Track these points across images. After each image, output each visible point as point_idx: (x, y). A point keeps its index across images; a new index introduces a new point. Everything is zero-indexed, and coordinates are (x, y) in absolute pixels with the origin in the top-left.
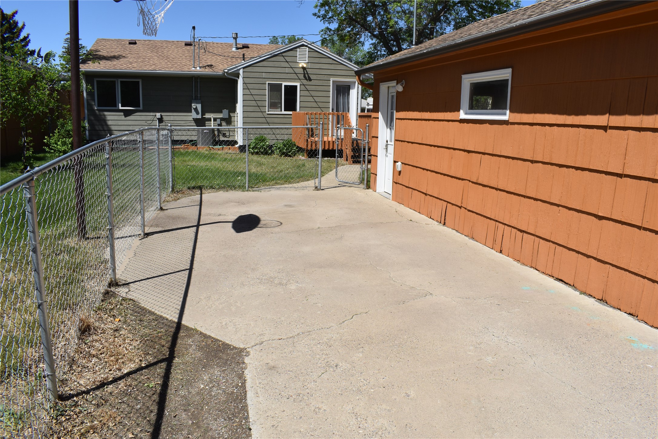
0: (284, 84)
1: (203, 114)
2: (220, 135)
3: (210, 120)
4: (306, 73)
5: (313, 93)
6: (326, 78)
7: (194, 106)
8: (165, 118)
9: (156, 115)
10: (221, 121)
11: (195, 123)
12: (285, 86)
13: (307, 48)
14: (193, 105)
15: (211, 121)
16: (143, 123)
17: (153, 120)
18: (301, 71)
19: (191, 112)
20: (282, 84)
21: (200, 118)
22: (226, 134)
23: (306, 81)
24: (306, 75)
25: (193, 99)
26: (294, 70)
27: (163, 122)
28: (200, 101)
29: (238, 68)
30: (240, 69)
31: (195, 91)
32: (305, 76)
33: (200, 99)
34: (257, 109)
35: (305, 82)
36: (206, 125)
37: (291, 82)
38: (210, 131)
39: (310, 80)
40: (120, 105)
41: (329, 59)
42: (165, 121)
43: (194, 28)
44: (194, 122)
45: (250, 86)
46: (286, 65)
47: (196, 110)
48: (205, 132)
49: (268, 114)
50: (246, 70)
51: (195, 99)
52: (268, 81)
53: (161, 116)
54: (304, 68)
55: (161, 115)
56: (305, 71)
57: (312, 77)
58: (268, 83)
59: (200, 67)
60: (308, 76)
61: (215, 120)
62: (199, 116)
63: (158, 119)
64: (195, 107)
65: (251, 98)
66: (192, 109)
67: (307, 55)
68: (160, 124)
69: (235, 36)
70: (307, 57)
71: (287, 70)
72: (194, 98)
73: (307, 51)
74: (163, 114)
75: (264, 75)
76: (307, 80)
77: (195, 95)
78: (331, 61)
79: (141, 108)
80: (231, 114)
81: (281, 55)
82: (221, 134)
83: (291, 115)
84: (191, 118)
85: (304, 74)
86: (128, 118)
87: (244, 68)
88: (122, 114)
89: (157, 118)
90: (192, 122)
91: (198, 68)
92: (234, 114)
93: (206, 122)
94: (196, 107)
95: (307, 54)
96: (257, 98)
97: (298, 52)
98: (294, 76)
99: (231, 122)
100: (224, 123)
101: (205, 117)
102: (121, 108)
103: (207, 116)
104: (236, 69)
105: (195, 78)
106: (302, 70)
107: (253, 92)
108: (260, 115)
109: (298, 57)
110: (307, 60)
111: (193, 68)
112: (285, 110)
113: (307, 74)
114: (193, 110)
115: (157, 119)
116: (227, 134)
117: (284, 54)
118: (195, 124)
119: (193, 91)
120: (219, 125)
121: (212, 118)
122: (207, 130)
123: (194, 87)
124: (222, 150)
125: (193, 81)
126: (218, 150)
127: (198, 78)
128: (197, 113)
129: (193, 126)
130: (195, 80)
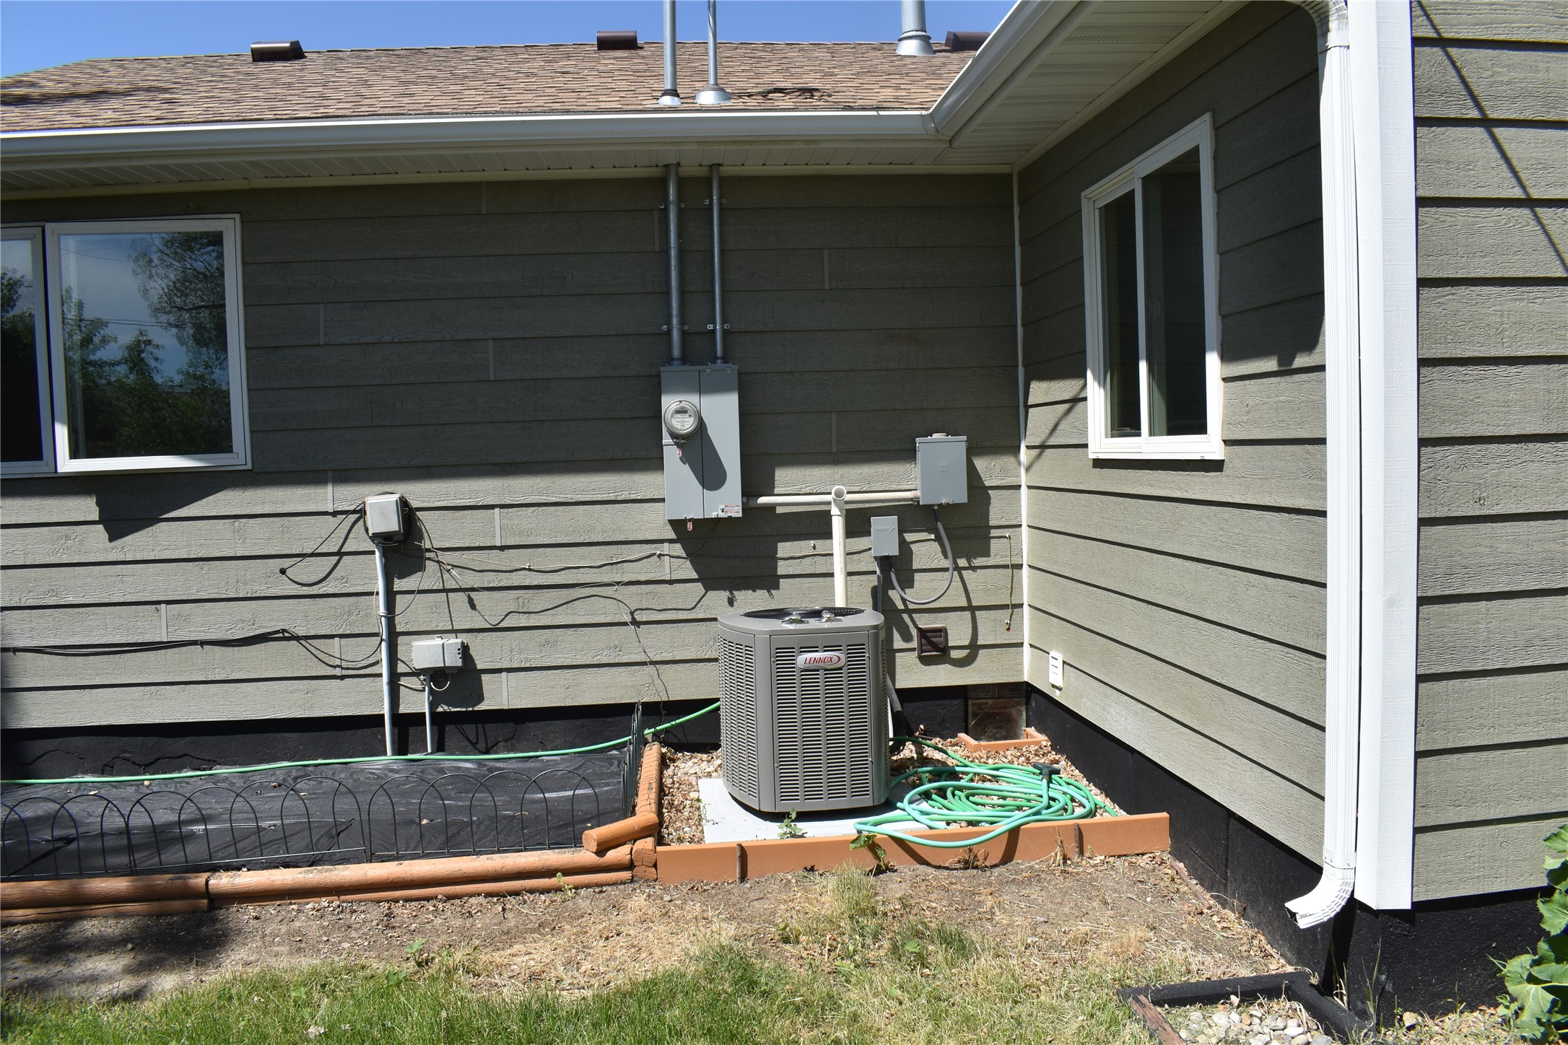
1: (756, 481)
2: (898, 643)
3: (816, 524)
7: (675, 410)
8: (436, 530)
9: (361, 513)
10: (901, 531)
11: (694, 555)
14: (669, 403)
15: (828, 535)
16: (260, 578)
17: (340, 554)
19: (655, 462)
21: (736, 512)
22: (942, 632)
25: (669, 360)
27: (420, 567)
28: (731, 370)
31: (682, 293)
33: (725, 359)
36: (782, 568)
38: (854, 650)
40: (62, 433)
42: (446, 557)
44: (678, 549)
47: (697, 445)
48: (810, 670)
51: (685, 360)
53: (407, 513)
55: (403, 504)
59: (725, 94)
61: (858, 522)
62: (726, 502)
63: (383, 540)
64: (685, 425)
65: (1515, 242)
66: (667, 440)
68: (399, 585)
72: (676, 352)
74: (421, 493)
77: (682, 322)
79: (240, 455)
80: (981, 464)
82: (907, 637)
84: (654, 522)
86: (139, 543)
88: (87, 507)
89: (376, 537)
90: (666, 548)
91: (708, 98)
92: (1007, 460)
93: (784, 549)
94: (701, 426)
99: (988, 538)
100: (926, 551)
101: (772, 507)
102: (67, 465)
105: (682, 182)
111: (667, 101)
114: (672, 454)
115: (370, 546)
116: (958, 634)
118: (688, 571)
119: (668, 293)
120: (885, 562)
121: (835, 511)
122: (827, 648)
123: (673, 253)
124: (1008, 857)
125: (666, 210)
126: (967, 865)
127: (708, 181)
128: (710, 475)
129: (671, 582)
130: (680, 198)
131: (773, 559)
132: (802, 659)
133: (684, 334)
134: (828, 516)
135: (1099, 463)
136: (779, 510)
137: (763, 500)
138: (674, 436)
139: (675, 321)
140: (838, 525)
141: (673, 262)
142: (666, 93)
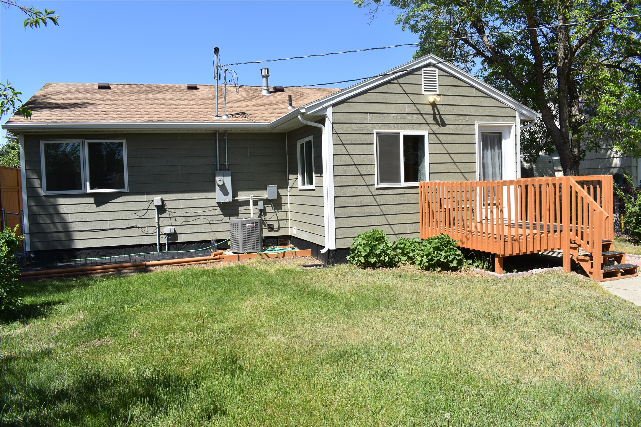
0: (403, 133)
1: (235, 195)
2: (264, 227)
3: (247, 203)
4: (437, 113)
5: (451, 148)
6: (467, 120)
7: (219, 180)
8: (168, 205)
9: (153, 201)
10: (264, 204)
11: (222, 209)
12: (405, 137)
13: (437, 70)
14: (217, 179)
15: (249, 205)
16: (131, 215)
17: (148, 210)
18: (429, 109)
19: (214, 190)
20: (399, 133)
21: (231, 201)
22: (272, 225)
23: (437, 126)
24: (438, 116)
25: (217, 170)
26: (417, 109)
27: (165, 212)
28: (230, 172)
29: (324, 106)
30: (326, 108)
31: (219, 156)
32: (435, 119)
33: (228, 170)
34: (359, 180)
35: (437, 129)
36: (240, 212)
37: (414, 129)
38: (256, 223)
39: (444, 124)
40: (88, 184)
41: (471, 88)
42: (170, 210)
43: (216, 50)
44: (218, 208)
45: (346, 139)
46: (405, 99)
47: (223, 188)
48: (249, 227)
49: (377, 189)
50: (338, 109)
51: (220, 170)
52: (376, 129)
53: (163, 201)
54: (434, 105)
55: (162, 199)
56: (435, 109)
57: (447, 119)
58: (377, 133)
59: (228, 116)
60: (441, 118)
61: (255, 203)
62: (229, 199)
63: (158, 207)
64: (221, 183)
65: (347, 160)
66: (216, 186)
67: (437, 82)
68: (160, 216)
69: (265, 73)
70: (437, 85)
71: (407, 109)
72: (218, 168)
73: (437, 75)
74: (165, 197)
75: (369, 118)
76: (439, 124)
77: (219, 162)
78: (474, 92)
79: (126, 189)
80: (280, 191)
81: (395, 81)
82: (265, 226)
83: (417, 187)
84: (214, 203)
85: (434, 114)
86: (103, 208)
87: (333, 105)
88: (92, 200)
89: (156, 206)
90: (216, 208)
91: (225, 118)
92: (285, 190)
93: (240, 208)
94: (224, 183)
95: (437, 80)
96: (358, 160)
97: (423, 77)
98: (419, 119)
99: (282, 206)
100: (269, 209)
101: (237, 200)
102: (89, 191)
103: (242, 196)
104: (321, 107)
105: (219, 134)
106: (430, 107)
107: (352, 149)
108: (364, 190)
109: (423, 84)
110: (437, 90)
111: (216, 118)
112: (406, 180)
113: (439, 114)
114: (217, 189)
115: (155, 208)
116: (276, 225)
117: (400, 81)
118: (221, 213)
119: (216, 156)
120: (261, 211)
121: (251, 200)
122: (252, 223)
123: (218, 148)
124: (283, 257)
125: (216, 139)
126: (276, 258)
127: (224, 134)
128: (225, 193)
129: (217, 215)
130: (219, 137)
131: (238, 210)
132: (247, 225)
133: (220, 165)
134: (249, 201)
135: (300, 190)
136: (239, 200)
137: (236, 198)
138: (218, 185)
139: (218, 162)
140: (251, 203)
141: (218, 150)
142: (216, 116)
